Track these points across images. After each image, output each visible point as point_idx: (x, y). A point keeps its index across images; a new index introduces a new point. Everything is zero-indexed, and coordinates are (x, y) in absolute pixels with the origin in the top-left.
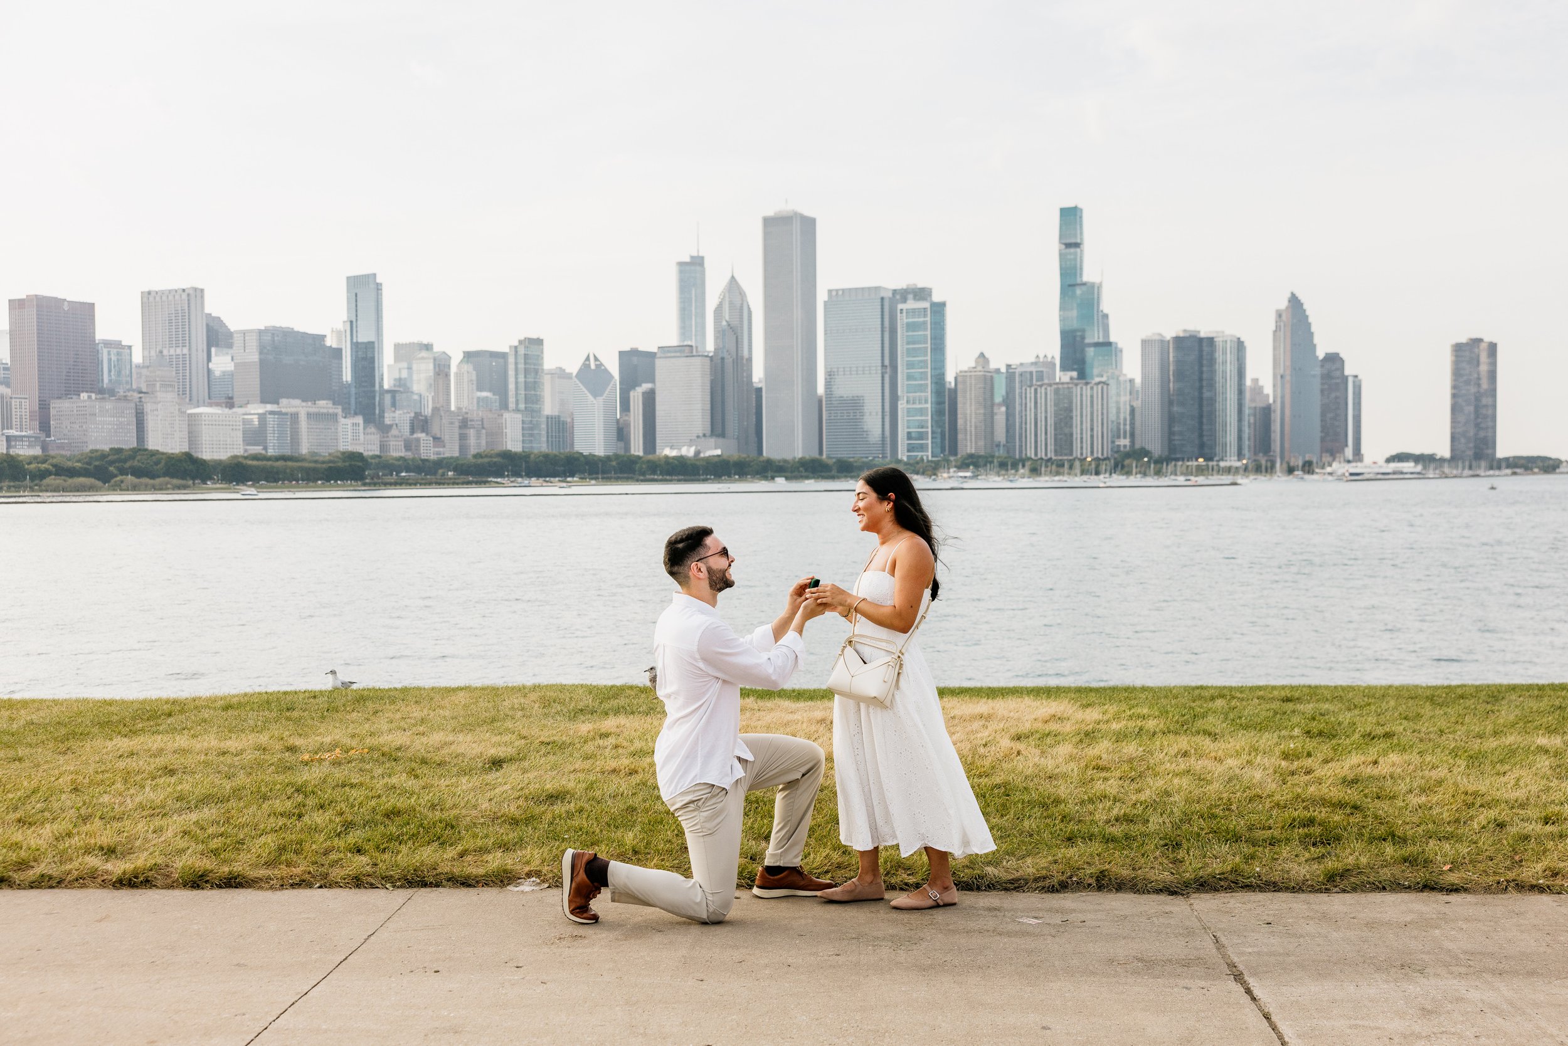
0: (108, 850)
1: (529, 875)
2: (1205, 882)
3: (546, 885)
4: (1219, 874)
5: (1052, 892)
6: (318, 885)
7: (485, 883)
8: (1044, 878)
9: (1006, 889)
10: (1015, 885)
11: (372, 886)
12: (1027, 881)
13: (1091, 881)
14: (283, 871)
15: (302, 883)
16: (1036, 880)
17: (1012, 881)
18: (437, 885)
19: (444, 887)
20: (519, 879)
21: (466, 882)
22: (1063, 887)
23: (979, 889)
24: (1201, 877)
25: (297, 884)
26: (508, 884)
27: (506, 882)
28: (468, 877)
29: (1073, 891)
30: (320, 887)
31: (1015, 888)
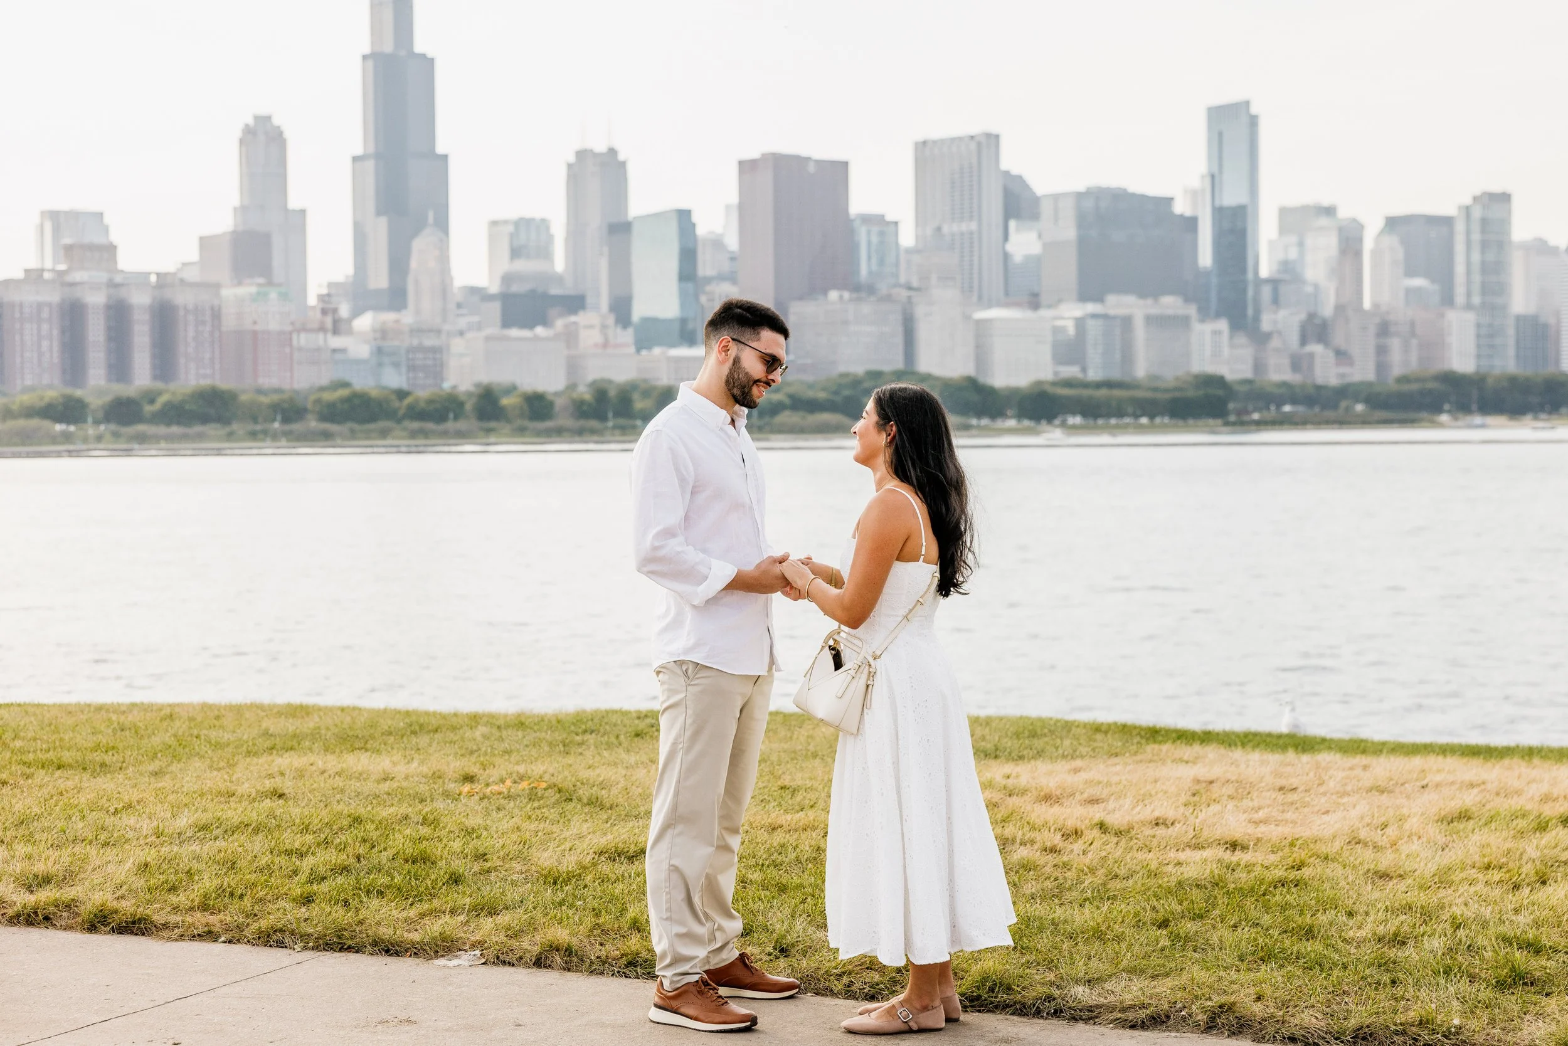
0: (43, 878)
1: (473, 946)
2: (1371, 1035)
3: (483, 960)
4: (1401, 1024)
5: (1133, 1027)
6: (223, 939)
7: (415, 953)
8: (1143, 1006)
9: (1074, 1019)
10: (1089, 1015)
11: (281, 945)
12: (1110, 1009)
13: (1199, 1018)
14: (200, 919)
15: (209, 935)
16: (1123, 1010)
17: (1090, 1009)
18: (357, 952)
19: (364, 953)
20: (460, 950)
21: (390, 949)
22: (1157, 1021)
23: (1038, 1013)
24: (1368, 1026)
25: (199, 935)
26: (442, 956)
27: (440, 954)
28: (399, 944)
29: (1168, 1029)
30: (225, 942)
31: (1086, 1021)
